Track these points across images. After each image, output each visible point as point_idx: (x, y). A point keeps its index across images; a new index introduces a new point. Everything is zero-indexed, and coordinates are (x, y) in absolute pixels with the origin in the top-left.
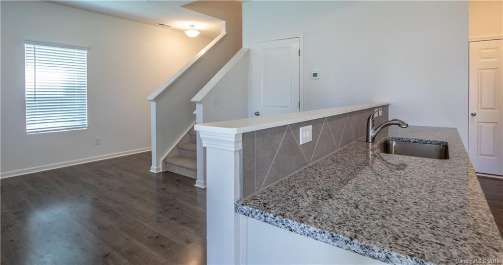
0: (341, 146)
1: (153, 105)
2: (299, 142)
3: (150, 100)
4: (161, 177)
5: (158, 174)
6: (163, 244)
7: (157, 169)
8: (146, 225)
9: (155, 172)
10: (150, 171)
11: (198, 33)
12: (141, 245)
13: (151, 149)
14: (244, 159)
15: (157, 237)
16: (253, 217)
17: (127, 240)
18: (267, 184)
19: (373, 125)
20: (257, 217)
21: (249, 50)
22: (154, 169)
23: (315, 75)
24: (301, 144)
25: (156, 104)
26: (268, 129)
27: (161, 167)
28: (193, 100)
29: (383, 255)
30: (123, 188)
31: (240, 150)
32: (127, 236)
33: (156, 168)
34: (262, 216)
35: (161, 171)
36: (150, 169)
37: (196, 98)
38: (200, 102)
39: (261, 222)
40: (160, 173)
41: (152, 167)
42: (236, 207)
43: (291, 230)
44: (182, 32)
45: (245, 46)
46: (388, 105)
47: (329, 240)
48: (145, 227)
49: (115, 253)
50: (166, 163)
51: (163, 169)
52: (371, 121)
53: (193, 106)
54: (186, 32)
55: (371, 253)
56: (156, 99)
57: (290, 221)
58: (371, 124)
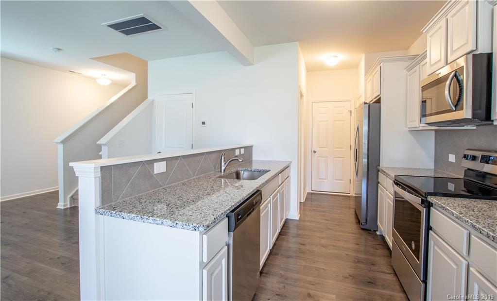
0: (197, 175)
1: (61, 147)
2: (154, 173)
3: (57, 143)
4: (69, 211)
5: (66, 210)
6: (63, 262)
7: (64, 206)
8: (49, 250)
9: (63, 208)
10: (57, 207)
11: (110, 82)
12: (42, 265)
13: (58, 188)
14: (102, 182)
15: (58, 258)
16: (105, 215)
17: (28, 263)
18: (123, 198)
19: (224, 161)
20: (107, 214)
21: (153, 101)
22: (61, 206)
23: (204, 123)
24: (155, 173)
25: (63, 146)
26: (124, 164)
27: (68, 203)
28: (98, 143)
29: (160, 222)
30: (27, 224)
31: (99, 177)
32: (28, 261)
33: (63, 204)
34: (110, 213)
35: (69, 206)
36: (57, 206)
37: (101, 141)
38: (105, 145)
39: (109, 217)
40: (67, 208)
41: (59, 204)
42: (96, 210)
43: (123, 218)
44: (93, 79)
45: (150, 97)
46: (252, 146)
47: (140, 220)
48: (48, 252)
49: (15, 274)
50: (74, 199)
51: (71, 204)
52: (223, 158)
53: (99, 148)
54: (97, 80)
55: (157, 222)
56: (63, 142)
57: (123, 213)
58: (223, 160)
